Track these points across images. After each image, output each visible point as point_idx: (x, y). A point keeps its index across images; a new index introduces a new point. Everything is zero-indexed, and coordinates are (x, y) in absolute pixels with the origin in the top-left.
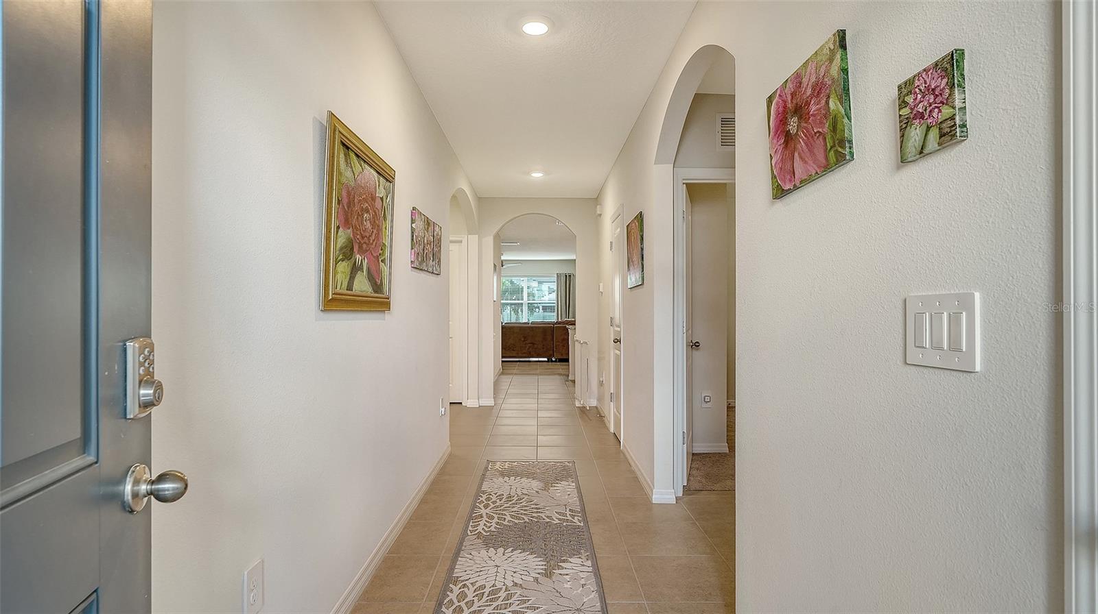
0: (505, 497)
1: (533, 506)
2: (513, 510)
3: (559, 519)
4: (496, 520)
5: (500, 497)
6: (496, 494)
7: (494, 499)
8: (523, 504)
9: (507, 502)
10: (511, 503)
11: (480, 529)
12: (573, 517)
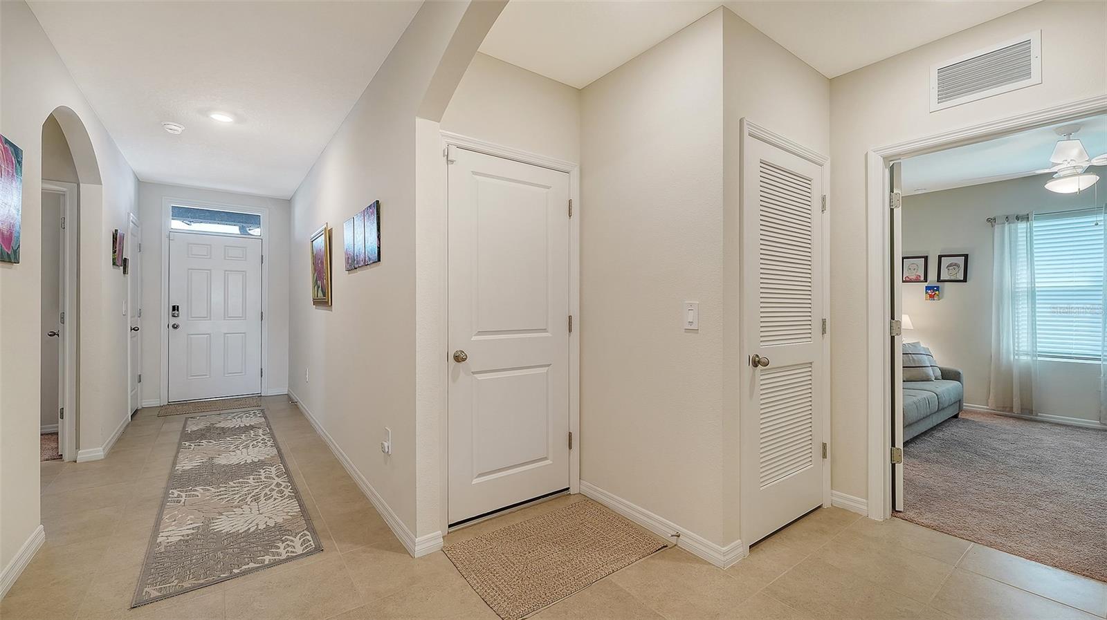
0: (263, 499)
1: (226, 496)
2: (247, 488)
3: (196, 490)
4: (262, 477)
5: (267, 497)
6: (275, 499)
7: (274, 493)
8: (238, 496)
9: (258, 494)
10: (253, 494)
11: (273, 469)
12: (179, 496)
